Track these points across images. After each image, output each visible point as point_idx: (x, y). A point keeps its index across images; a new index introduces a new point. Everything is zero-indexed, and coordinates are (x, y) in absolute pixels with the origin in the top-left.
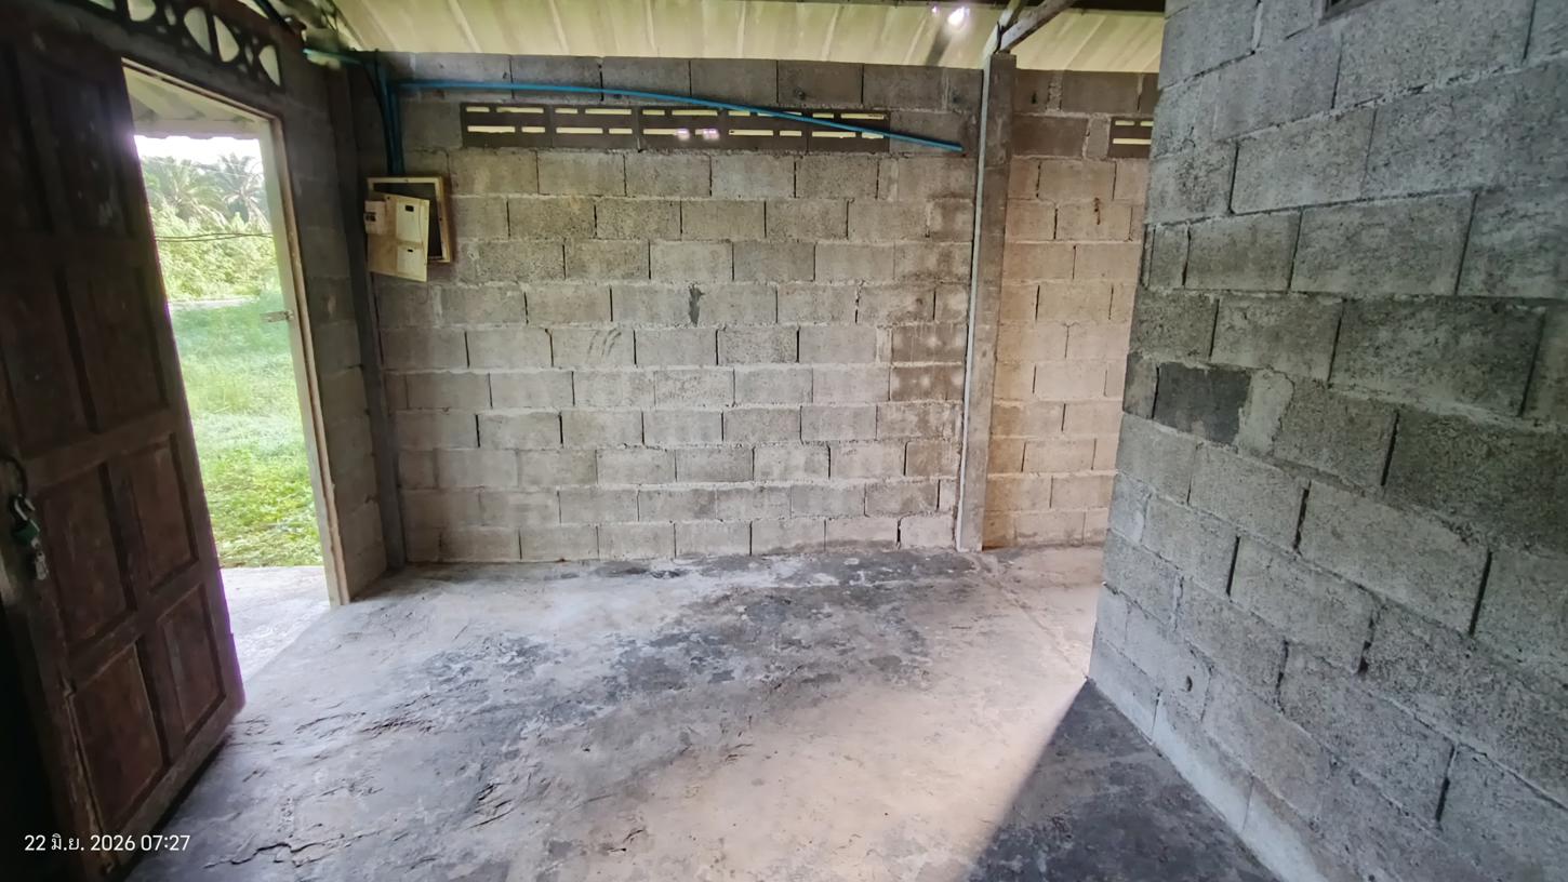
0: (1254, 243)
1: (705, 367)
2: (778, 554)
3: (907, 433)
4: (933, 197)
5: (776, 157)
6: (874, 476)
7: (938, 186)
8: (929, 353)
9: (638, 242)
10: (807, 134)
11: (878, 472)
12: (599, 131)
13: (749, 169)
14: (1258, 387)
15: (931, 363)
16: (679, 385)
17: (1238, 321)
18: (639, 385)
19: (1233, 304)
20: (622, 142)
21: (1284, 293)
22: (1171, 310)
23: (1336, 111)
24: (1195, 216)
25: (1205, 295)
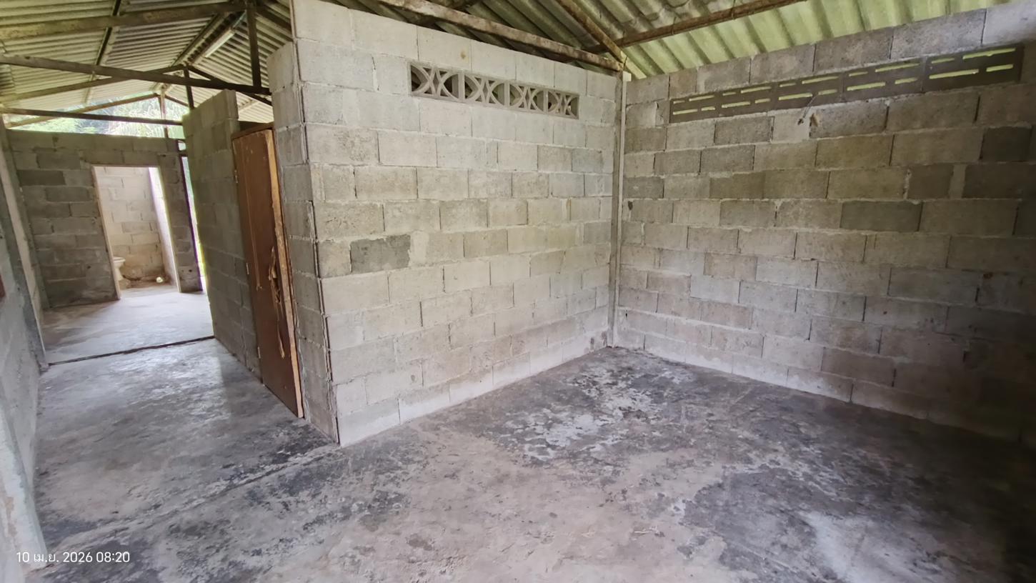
0: (396, 179)
14: (415, 239)
17: (397, 213)
19: (393, 206)
21: (416, 200)
22: (351, 213)
23: (423, 133)
24: (357, 163)
25: (374, 203)
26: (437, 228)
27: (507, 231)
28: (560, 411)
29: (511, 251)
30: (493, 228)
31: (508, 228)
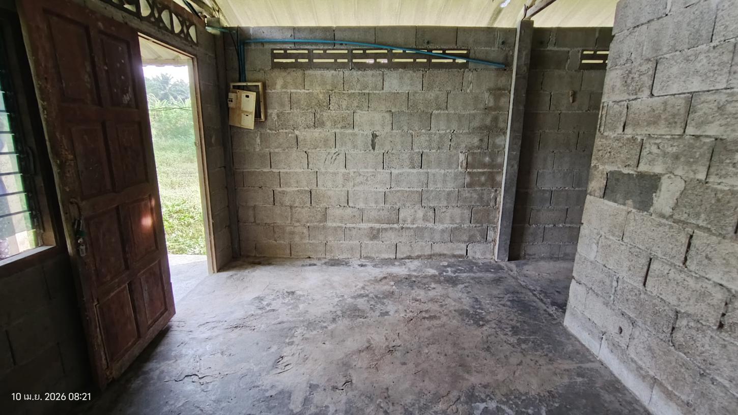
0: (665, 110)
1: (378, 170)
2: (409, 259)
3: (473, 203)
4: (489, 90)
5: (414, 72)
6: (456, 223)
7: (492, 85)
8: (484, 166)
9: (349, 112)
10: (429, 61)
11: (458, 222)
12: (333, 61)
13: (401, 78)
14: (665, 183)
15: (486, 170)
16: (365, 178)
17: (654, 149)
18: (346, 178)
19: (652, 141)
20: (343, 66)
21: (681, 136)
22: (615, 144)
24: (632, 97)
25: (635, 137)
26: (702, 176)
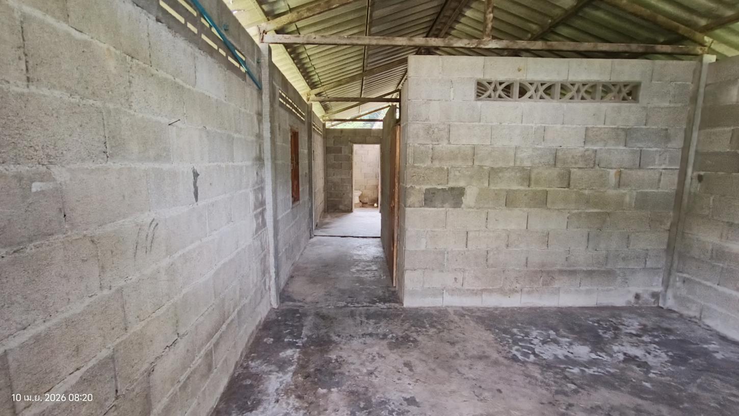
0: (459, 152)
4: (256, 113)
7: (257, 108)
8: (260, 203)
10: (227, 56)
13: (210, 72)
15: (261, 209)
17: (457, 173)
19: (455, 169)
21: (472, 166)
22: (428, 172)
23: (481, 123)
24: (434, 143)
25: (443, 166)
26: (486, 185)
27: (547, 191)
28: (564, 337)
29: (549, 206)
30: (534, 188)
31: (548, 189)
